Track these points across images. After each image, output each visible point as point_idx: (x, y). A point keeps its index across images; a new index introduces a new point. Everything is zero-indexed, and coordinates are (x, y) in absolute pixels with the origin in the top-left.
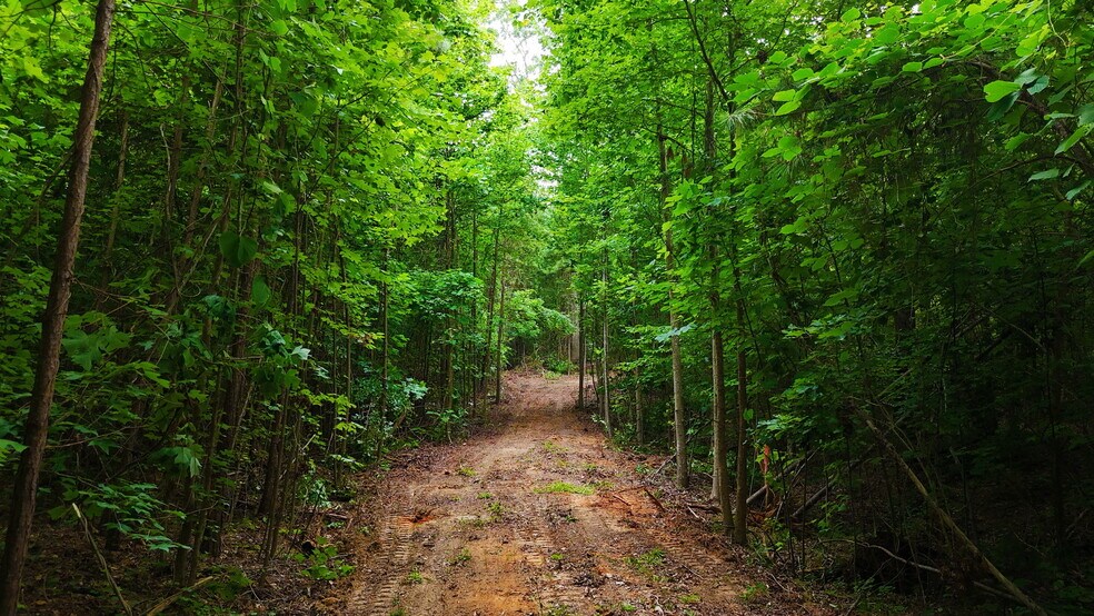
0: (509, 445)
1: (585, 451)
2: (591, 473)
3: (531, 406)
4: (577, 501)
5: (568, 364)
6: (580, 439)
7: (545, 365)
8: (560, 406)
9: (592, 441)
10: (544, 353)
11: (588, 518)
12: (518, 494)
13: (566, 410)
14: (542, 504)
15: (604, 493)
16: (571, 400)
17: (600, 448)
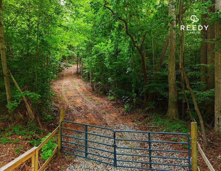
0: (65, 81)
1: (78, 82)
2: (79, 85)
3: (67, 73)
4: (77, 88)
5: (74, 62)
6: (78, 80)
7: (69, 62)
8: (73, 73)
9: (79, 80)
10: (68, 59)
11: (79, 90)
12: (70, 88)
13: (74, 74)
14: (73, 89)
15: (81, 87)
16: (75, 71)
17: (81, 82)
